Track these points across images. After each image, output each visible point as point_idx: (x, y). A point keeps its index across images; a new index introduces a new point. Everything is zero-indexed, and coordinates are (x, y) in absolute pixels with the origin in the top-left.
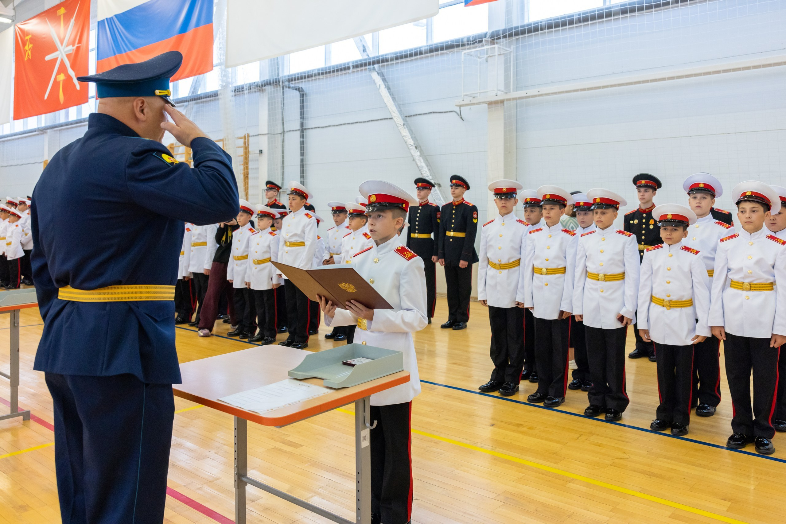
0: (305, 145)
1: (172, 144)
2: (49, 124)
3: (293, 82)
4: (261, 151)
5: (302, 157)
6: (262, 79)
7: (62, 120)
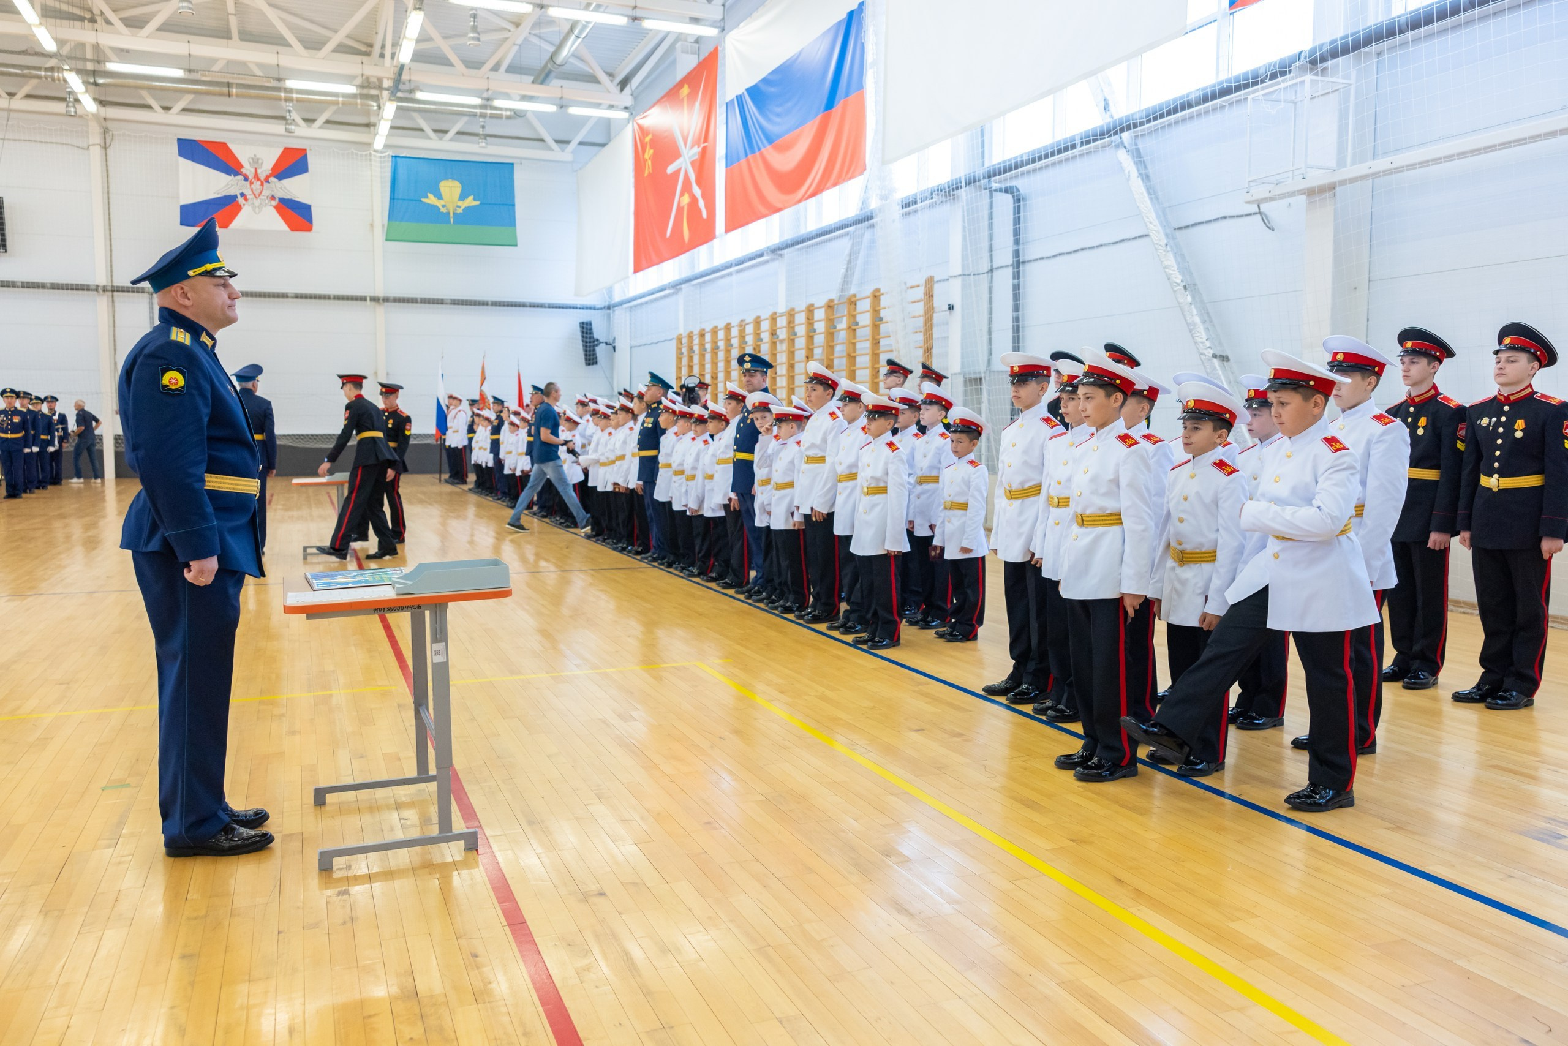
0: (1021, 291)
1: (832, 301)
2: (686, 274)
3: (997, 177)
4: (951, 308)
5: (1015, 314)
6: (954, 178)
7: (703, 266)
